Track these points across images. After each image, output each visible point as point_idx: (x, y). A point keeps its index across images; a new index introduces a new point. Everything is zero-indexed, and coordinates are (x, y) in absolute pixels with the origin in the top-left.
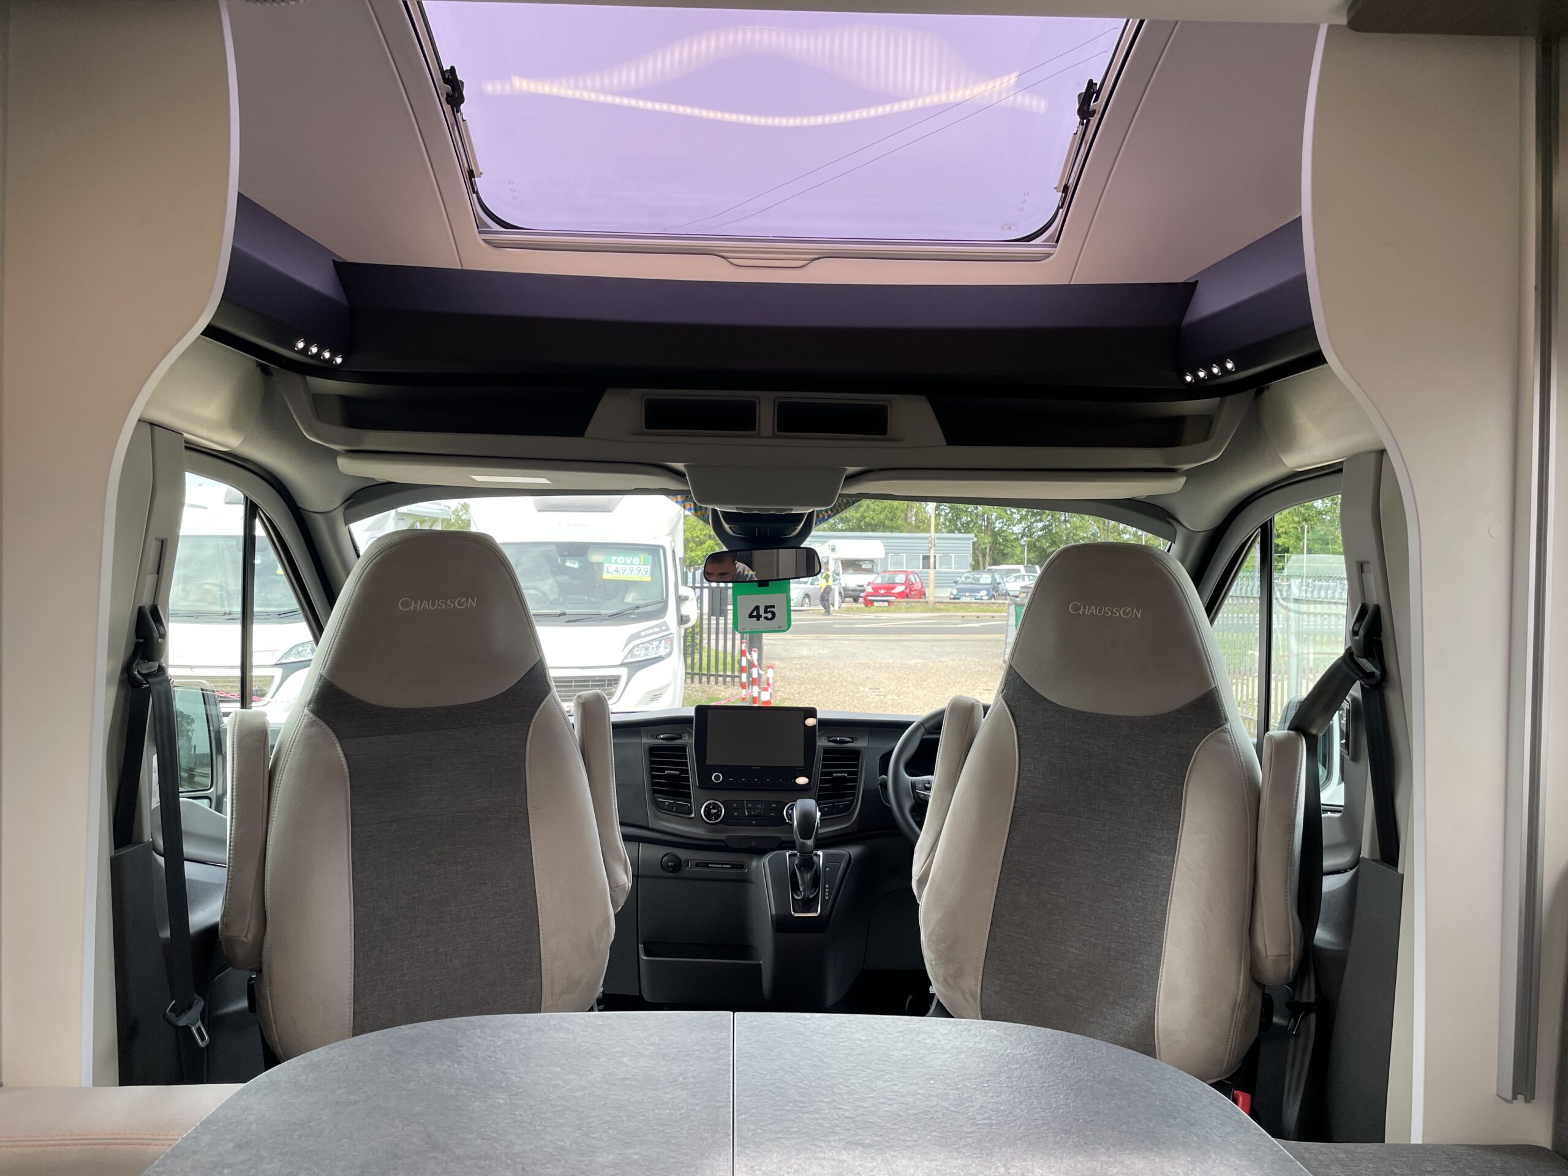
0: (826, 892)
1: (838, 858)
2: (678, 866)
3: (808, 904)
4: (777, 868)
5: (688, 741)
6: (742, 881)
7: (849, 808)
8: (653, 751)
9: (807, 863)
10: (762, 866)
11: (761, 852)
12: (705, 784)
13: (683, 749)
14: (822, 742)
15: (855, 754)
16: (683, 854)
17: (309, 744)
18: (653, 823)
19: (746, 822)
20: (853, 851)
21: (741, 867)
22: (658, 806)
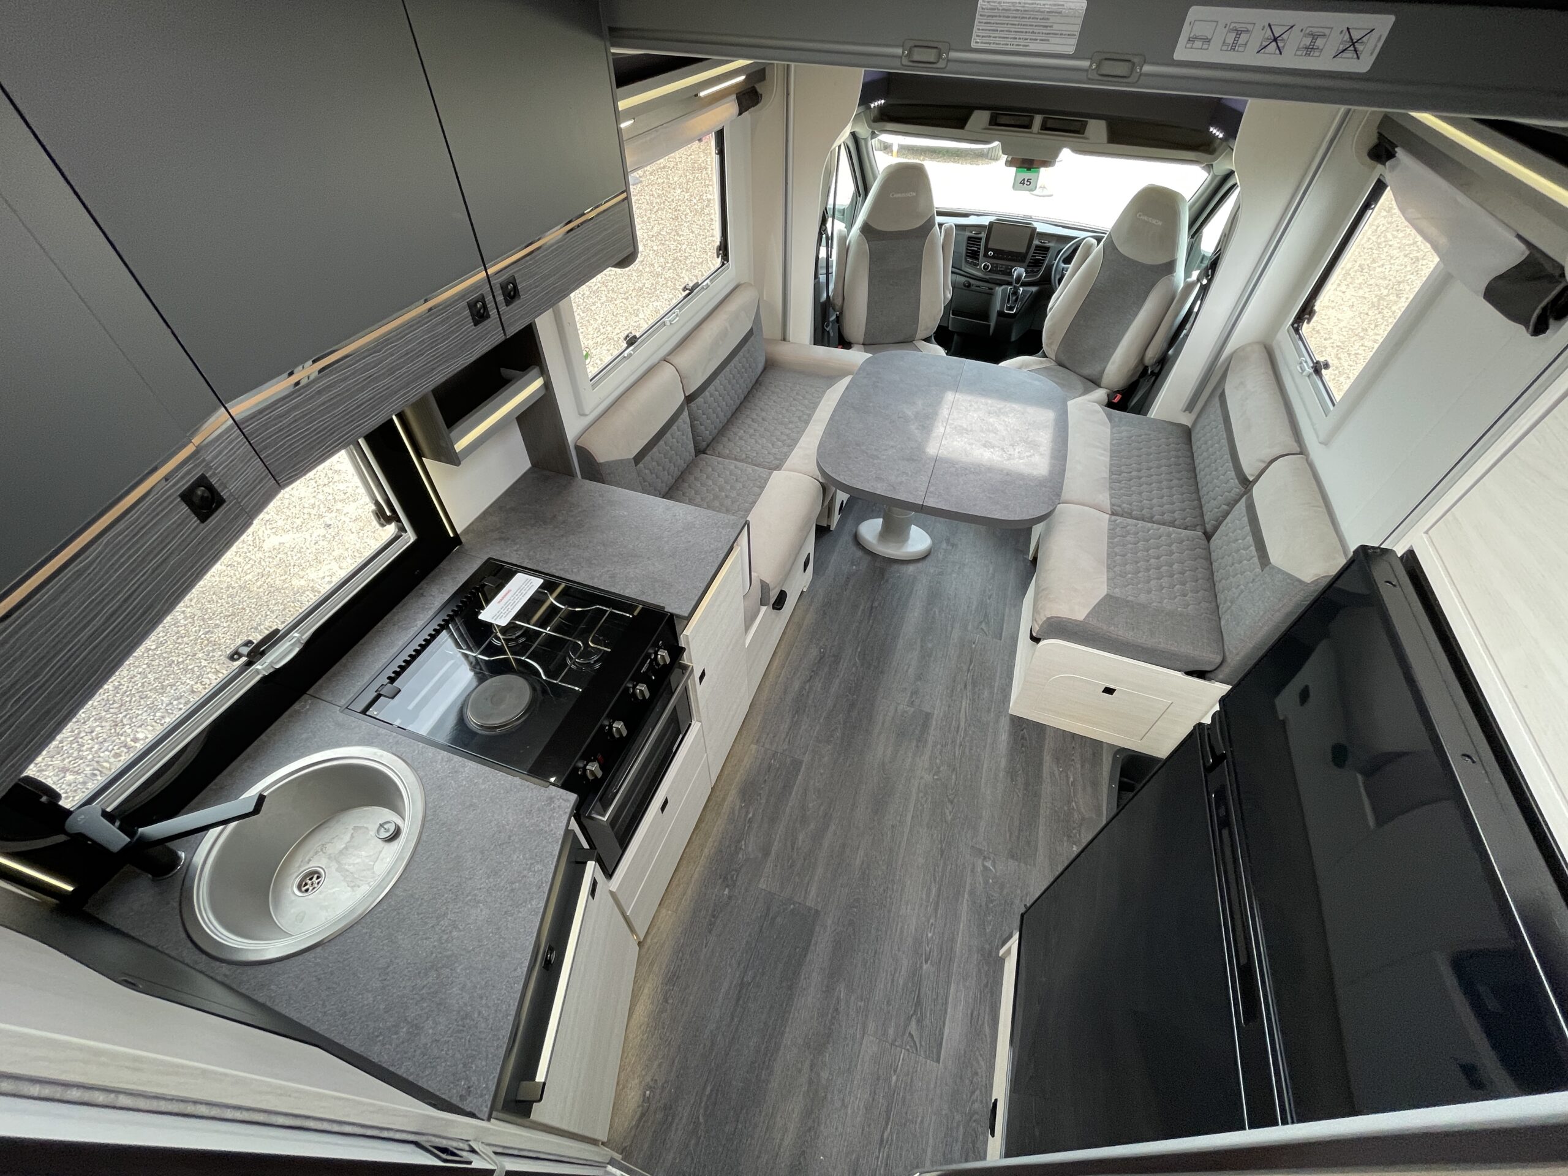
0: (1018, 305)
1: (1028, 291)
2: (969, 285)
3: (1011, 308)
4: (1004, 291)
5: (983, 235)
6: (991, 294)
7: (1038, 272)
8: (969, 238)
9: (1015, 293)
10: (999, 290)
11: (1001, 285)
12: (986, 255)
13: (980, 239)
14: (1036, 242)
15: (1047, 249)
16: (972, 281)
17: (859, 244)
18: (963, 268)
19: (997, 272)
20: (1034, 289)
21: (991, 289)
22: (967, 261)
